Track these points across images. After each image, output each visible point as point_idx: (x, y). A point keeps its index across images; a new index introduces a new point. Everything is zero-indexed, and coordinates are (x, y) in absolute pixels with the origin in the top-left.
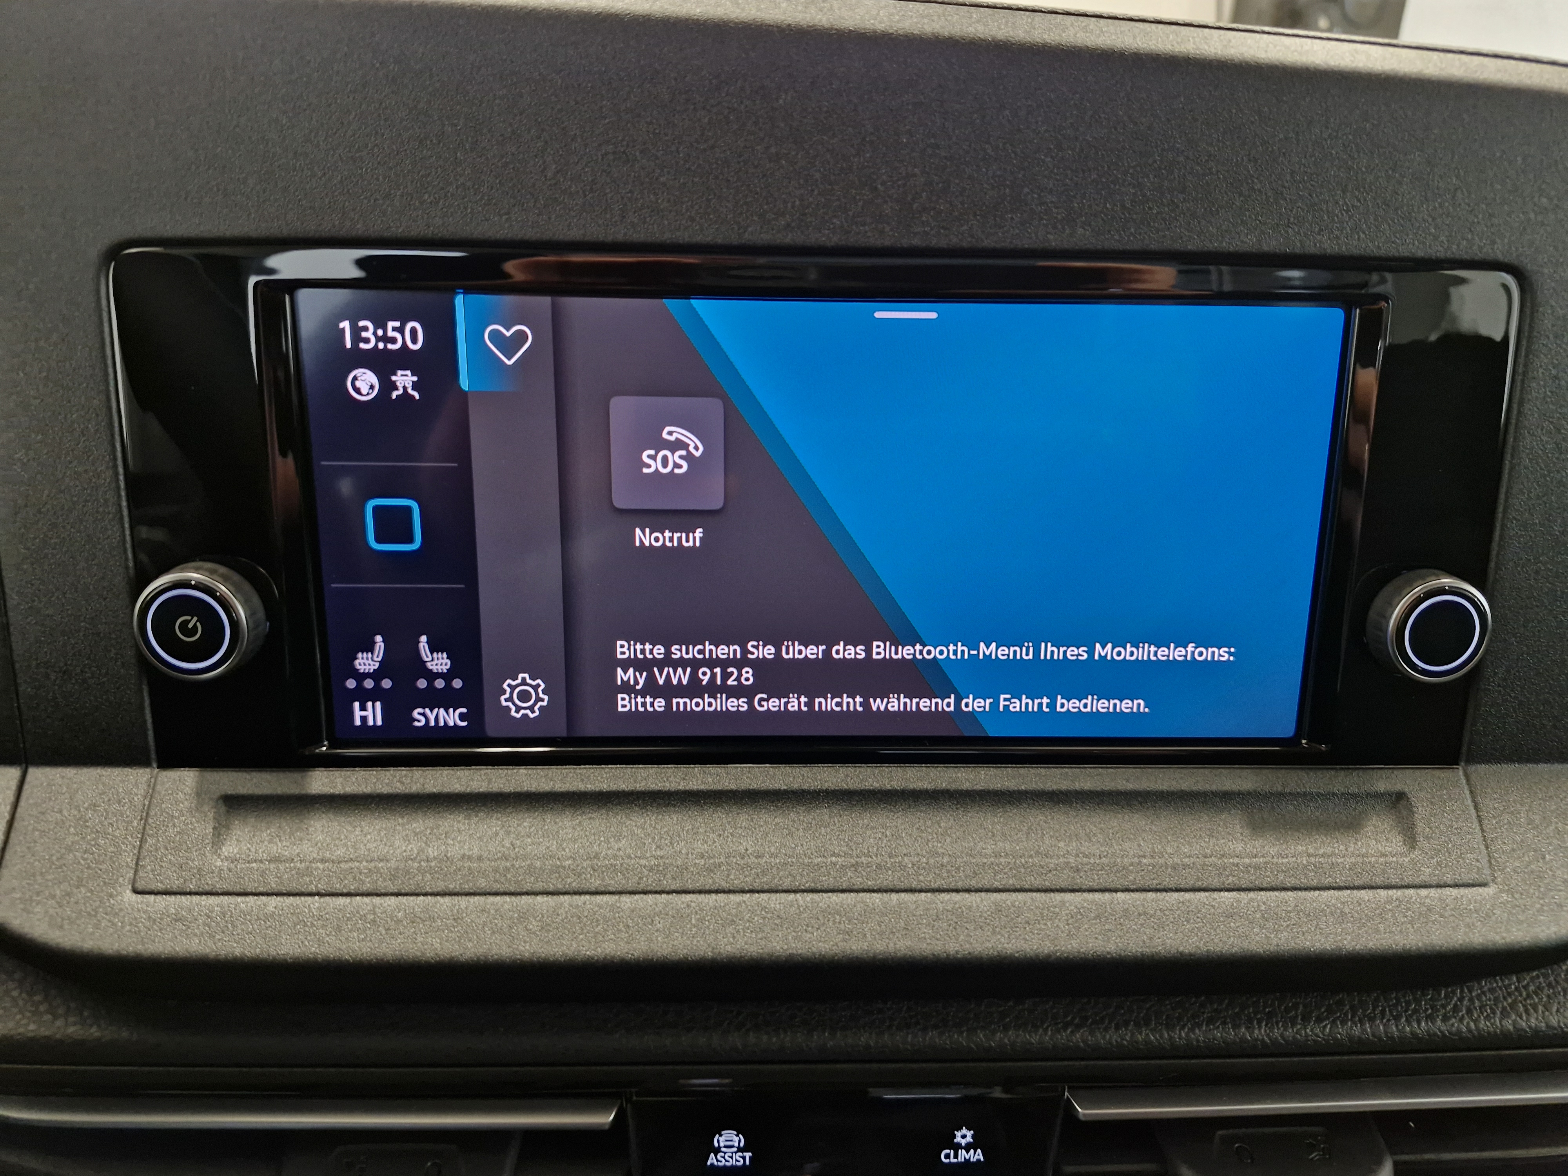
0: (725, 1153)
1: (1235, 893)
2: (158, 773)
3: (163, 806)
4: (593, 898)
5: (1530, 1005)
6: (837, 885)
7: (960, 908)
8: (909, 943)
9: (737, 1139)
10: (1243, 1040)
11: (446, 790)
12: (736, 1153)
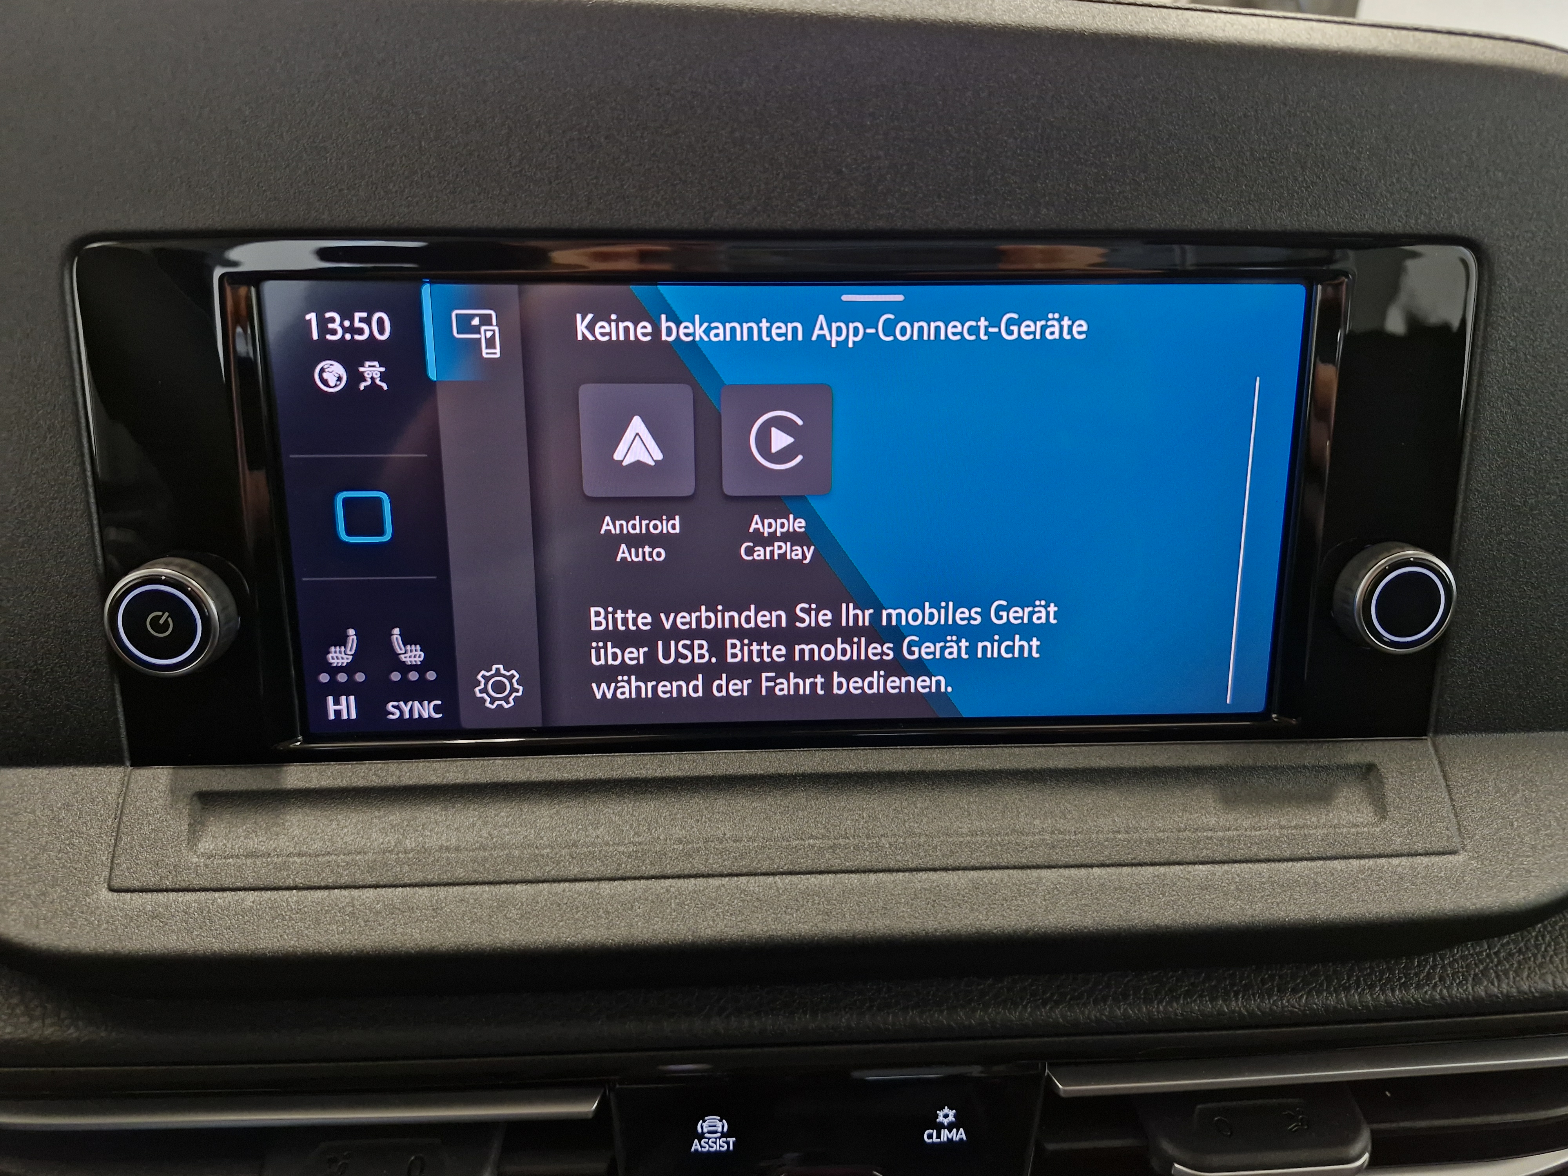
0: (709, 1139)
1: (1209, 866)
2: (131, 771)
3: (138, 804)
4: (572, 885)
5: (1501, 971)
6: (816, 867)
7: (938, 886)
8: (888, 922)
9: (720, 1124)
10: (1221, 1013)
11: (422, 782)
12: (720, 1138)
